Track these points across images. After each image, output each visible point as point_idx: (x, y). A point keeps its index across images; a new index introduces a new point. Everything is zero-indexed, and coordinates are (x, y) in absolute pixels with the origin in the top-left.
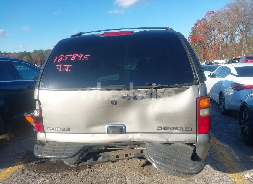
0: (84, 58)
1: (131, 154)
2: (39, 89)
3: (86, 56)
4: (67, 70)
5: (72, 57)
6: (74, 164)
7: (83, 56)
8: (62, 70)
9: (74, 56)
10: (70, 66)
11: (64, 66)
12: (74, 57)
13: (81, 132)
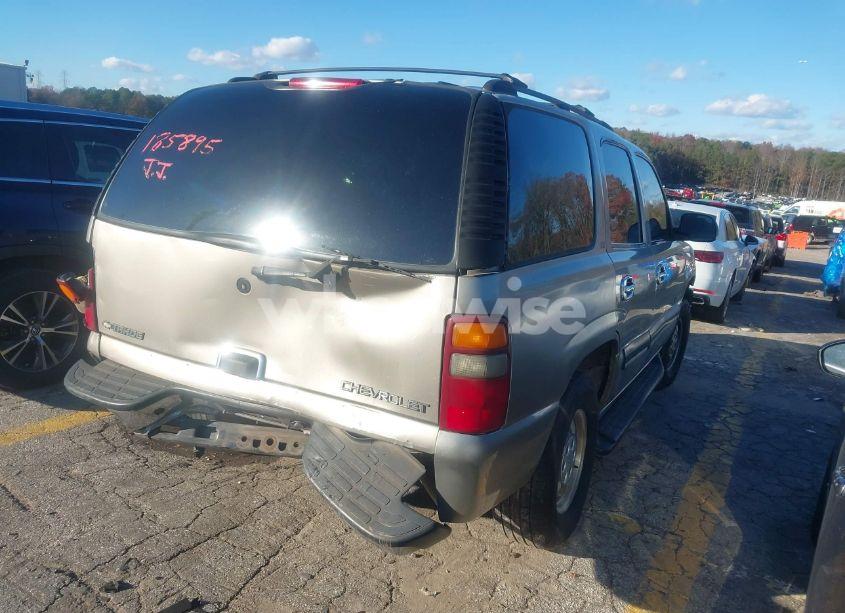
0: (206, 146)
1: (296, 445)
2: (96, 218)
3: (212, 141)
4: (160, 176)
5: (183, 140)
6: (142, 430)
7: (205, 143)
8: (150, 174)
9: (188, 139)
10: (169, 165)
11: (159, 163)
12: (187, 141)
13: (164, 351)
